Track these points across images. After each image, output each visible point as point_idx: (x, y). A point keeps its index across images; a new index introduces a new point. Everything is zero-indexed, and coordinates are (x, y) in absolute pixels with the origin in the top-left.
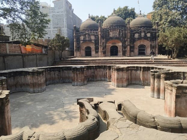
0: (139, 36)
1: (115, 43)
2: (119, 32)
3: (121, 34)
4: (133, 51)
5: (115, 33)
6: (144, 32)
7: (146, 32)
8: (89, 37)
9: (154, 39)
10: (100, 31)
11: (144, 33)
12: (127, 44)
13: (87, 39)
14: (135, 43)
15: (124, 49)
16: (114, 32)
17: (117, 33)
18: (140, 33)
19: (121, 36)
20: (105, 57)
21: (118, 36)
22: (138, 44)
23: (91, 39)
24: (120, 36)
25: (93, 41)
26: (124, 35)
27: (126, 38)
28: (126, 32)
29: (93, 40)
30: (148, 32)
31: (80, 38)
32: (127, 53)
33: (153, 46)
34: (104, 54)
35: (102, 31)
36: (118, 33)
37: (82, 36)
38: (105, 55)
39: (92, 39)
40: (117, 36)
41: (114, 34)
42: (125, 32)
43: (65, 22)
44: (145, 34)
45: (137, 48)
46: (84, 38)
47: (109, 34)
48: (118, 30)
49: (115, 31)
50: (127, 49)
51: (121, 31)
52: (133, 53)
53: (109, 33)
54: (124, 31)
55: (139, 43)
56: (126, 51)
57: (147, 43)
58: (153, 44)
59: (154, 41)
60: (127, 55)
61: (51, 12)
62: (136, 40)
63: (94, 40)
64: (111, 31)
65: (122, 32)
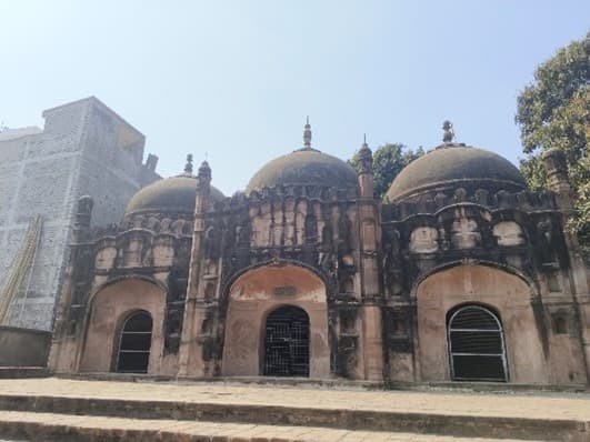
0: (439, 240)
1: (292, 291)
2: (310, 218)
3: (321, 226)
4: (408, 347)
5: (284, 224)
6: (474, 214)
7: (488, 217)
8: (143, 256)
9: (556, 265)
10: (203, 217)
11: (473, 223)
12: (357, 291)
13: (133, 264)
14: (418, 292)
15: (338, 330)
16: (279, 221)
17: (294, 224)
18: (446, 224)
19: (320, 240)
20: (209, 380)
21: (300, 241)
22: (440, 295)
23: (152, 260)
24: (313, 240)
25: (162, 277)
26: (336, 236)
27: (350, 252)
28: (352, 215)
29: (163, 269)
30: (499, 218)
31: (99, 257)
32: (360, 355)
33: (553, 309)
34: (206, 357)
35: (211, 215)
36: (301, 223)
37: (108, 246)
38: (212, 365)
39: (158, 263)
40: (294, 239)
41: (278, 231)
42: (344, 216)
43: (68, 191)
44: (485, 230)
45: (436, 328)
46: (116, 261)
47: (249, 233)
48: (303, 206)
49: (284, 211)
50: (358, 327)
51: (318, 212)
52: (407, 360)
53: (247, 222)
54: (335, 209)
55: (446, 290)
56: (355, 339)
57: (507, 293)
58: (550, 298)
59: (560, 277)
60: (360, 372)
61: (26, 153)
62: (421, 265)
63: (169, 269)
64: (260, 215)
65: (324, 219)
